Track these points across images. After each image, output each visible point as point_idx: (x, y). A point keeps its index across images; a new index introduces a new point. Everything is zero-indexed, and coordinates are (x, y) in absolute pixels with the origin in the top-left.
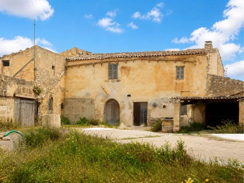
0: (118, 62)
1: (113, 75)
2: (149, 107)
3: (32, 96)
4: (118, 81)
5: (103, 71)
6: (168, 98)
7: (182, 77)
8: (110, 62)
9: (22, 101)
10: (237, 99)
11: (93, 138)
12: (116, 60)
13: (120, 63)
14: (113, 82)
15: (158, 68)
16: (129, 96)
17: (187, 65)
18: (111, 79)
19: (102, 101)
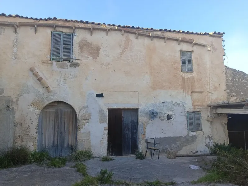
0: (74, 30)
1: (62, 53)
4: (74, 66)
6: (174, 102)
8: (56, 26)
12: (70, 25)
13: (77, 32)
14: (61, 67)
18: (58, 60)
19: (34, 104)
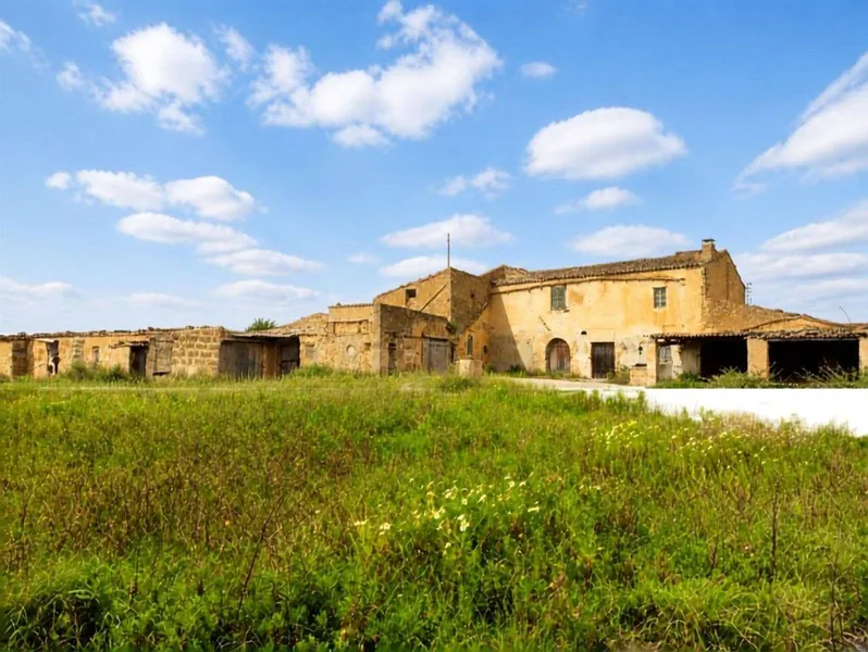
0: (565, 285)
1: (558, 302)
2: (617, 350)
3: (446, 335)
4: (567, 311)
5: (542, 297)
7: (664, 304)
8: (553, 285)
9: (433, 343)
10: (743, 336)
11: (540, 392)
12: (562, 281)
13: (568, 286)
14: (558, 313)
15: (626, 291)
16: (584, 333)
17: (670, 284)
18: (556, 308)
